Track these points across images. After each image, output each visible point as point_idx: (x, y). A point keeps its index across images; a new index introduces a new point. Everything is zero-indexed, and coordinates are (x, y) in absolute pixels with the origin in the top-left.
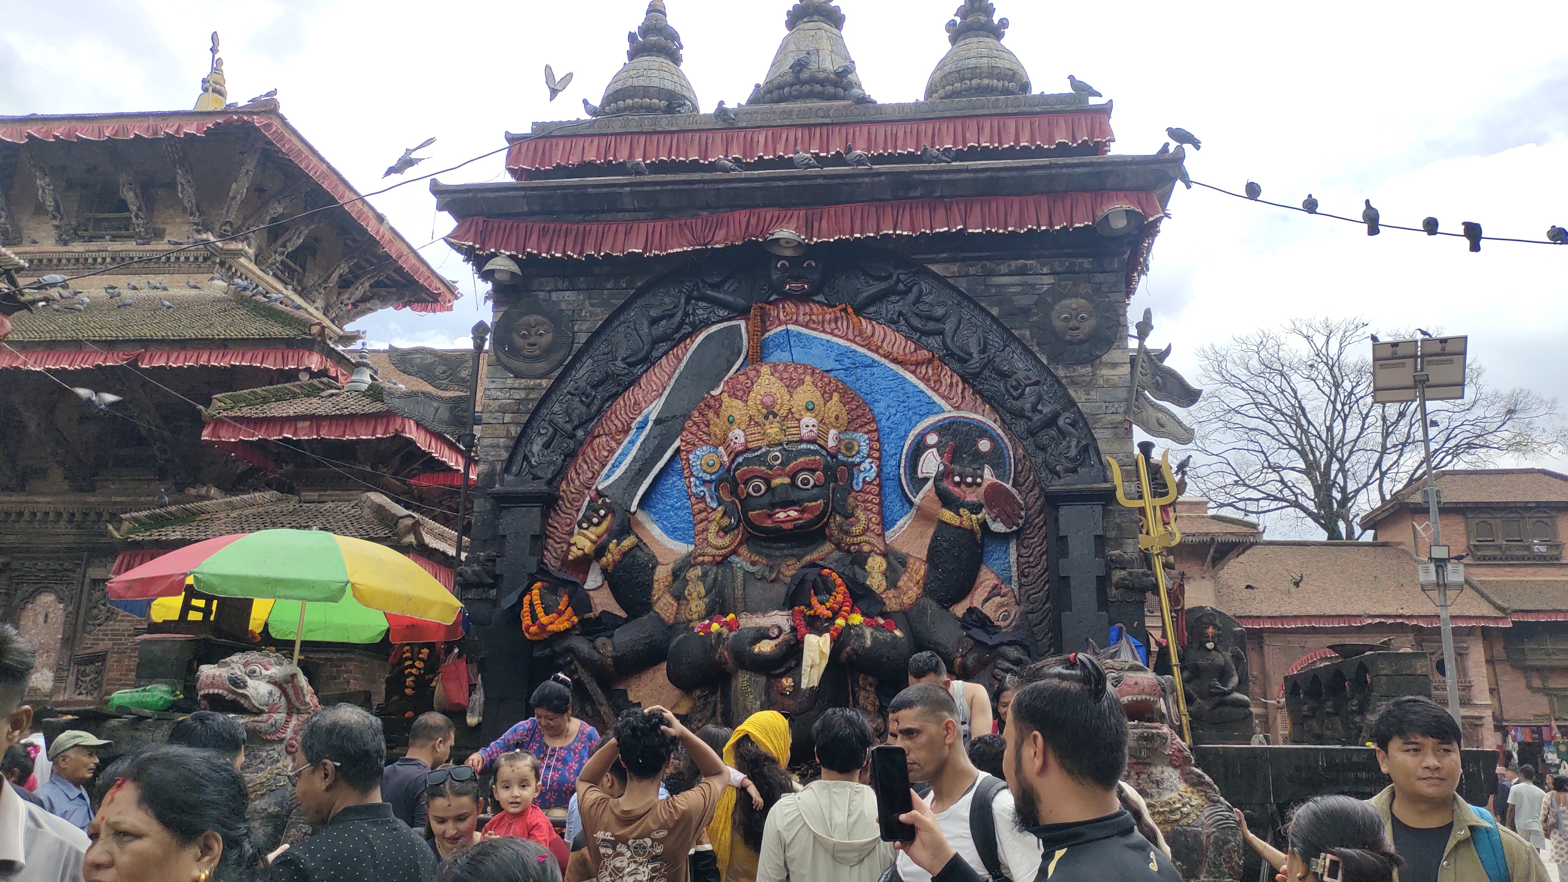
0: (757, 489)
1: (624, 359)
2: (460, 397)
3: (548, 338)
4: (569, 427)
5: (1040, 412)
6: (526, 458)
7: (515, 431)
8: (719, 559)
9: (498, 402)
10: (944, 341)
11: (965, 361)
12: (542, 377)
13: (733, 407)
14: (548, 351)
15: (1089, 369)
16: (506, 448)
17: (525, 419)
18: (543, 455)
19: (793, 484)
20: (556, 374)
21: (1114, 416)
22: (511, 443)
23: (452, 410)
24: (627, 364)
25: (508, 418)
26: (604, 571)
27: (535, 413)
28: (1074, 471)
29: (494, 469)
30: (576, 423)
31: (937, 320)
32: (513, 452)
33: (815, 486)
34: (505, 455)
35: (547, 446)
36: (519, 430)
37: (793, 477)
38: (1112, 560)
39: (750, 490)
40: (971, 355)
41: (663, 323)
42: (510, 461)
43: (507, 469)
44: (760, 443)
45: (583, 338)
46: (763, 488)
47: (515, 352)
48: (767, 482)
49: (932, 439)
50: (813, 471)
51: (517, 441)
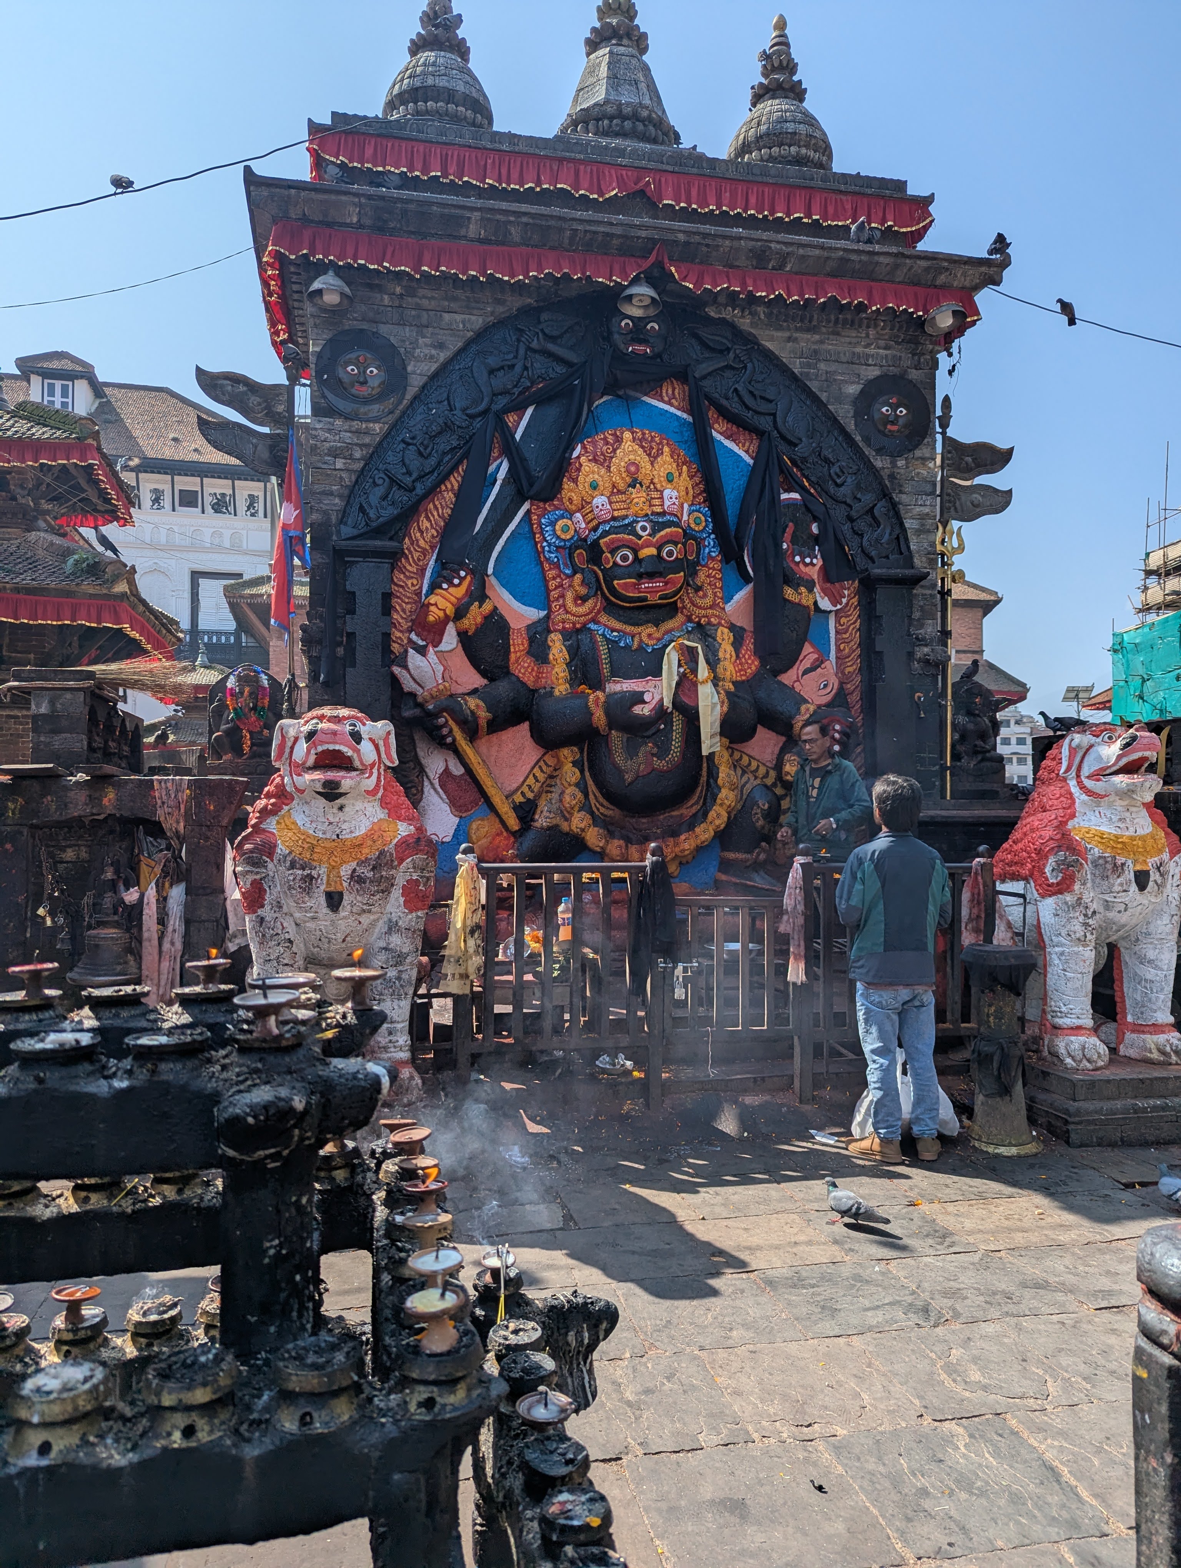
0: (625, 558)
1: (464, 410)
2: (278, 434)
4: (408, 480)
5: (860, 500)
6: (362, 509)
7: (348, 479)
8: (578, 626)
9: (327, 445)
10: (775, 422)
11: (796, 445)
12: (376, 420)
13: (593, 473)
14: (381, 392)
15: (904, 462)
16: (340, 496)
17: (359, 466)
18: (382, 508)
19: (659, 556)
20: (391, 419)
21: (922, 508)
22: (346, 492)
23: (272, 448)
24: (467, 415)
25: (340, 464)
26: (462, 633)
27: (368, 460)
28: (887, 557)
29: (329, 519)
30: (415, 475)
31: (771, 401)
32: (349, 501)
33: (677, 558)
34: (340, 504)
35: (384, 498)
36: (354, 478)
37: (659, 549)
38: (917, 638)
39: (618, 559)
40: (800, 440)
41: (501, 374)
42: (345, 511)
43: (342, 521)
44: (624, 512)
45: (418, 381)
46: (631, 557)
47: (343, 389)
48: (635, 552)
50: (675, 544)
51: (352, 490)
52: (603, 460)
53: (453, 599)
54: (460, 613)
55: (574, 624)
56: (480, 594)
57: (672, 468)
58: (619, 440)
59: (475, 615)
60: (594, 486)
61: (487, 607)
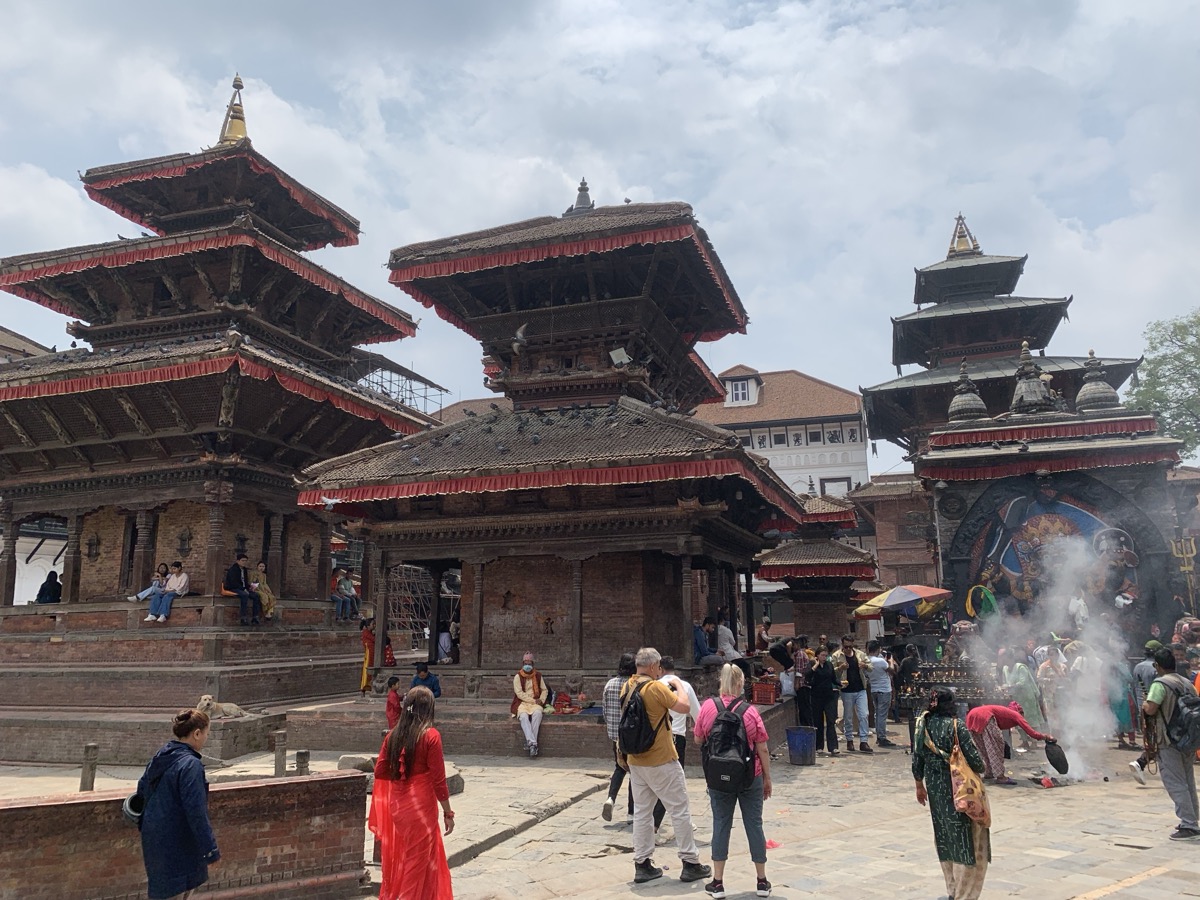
3: (957, 507)
6: (956, 546)
7: (952, 538)
9: (944, 528)
10: (1102, 502)
11: (1112, 509)
12: (959, 519)
13: (1032, 530)
14: (959, 510)
15: (1157, 512)
16: (949, 543)
17: (954, 534)
18: (963, 545)
20: (963, 518)
21: (1167, 528)
24: (988, 514)
26: (993, 584)
27: (957, 532)
28: (1154, 547)
32: (952, 544)
34: (949, 546)
35: (963, 542)
38: (1171, 576)
42: (951, 549)
43: (951, 551)
45: (970, 506)
47: (948, 511)
49: (1104, 537)
51: (953, 541)
52: (1037, 526)
54: (992, 577)
56: (998, 570)
57: (1062, 526)
58: (1041, 519)
59: (998, 576)
60: (1033, 535)
61: (1001, 574)
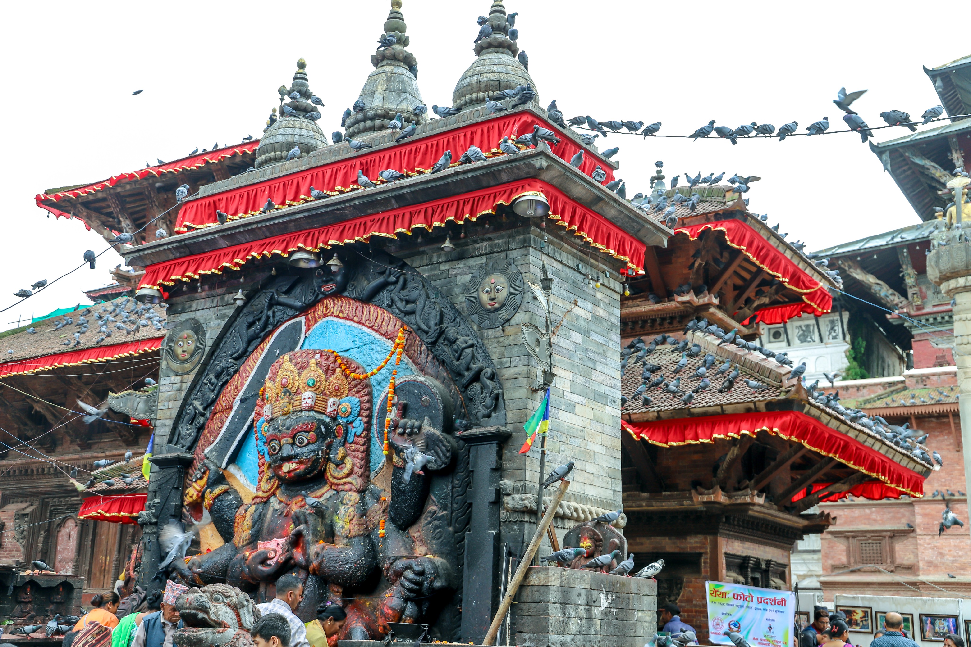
0: (274, 449)
1: (231, 356)
3: (193, 346)
4: (202, 408)
5: (471, 369)
6: (180, 432)
8: (264, 500)
9: (167, 394)
10: (416, 318)
11: (427, 333)
12: (188, 374)
13: (269, 388)
14: (192, 355)
16: (170, 426)
17: (180, 404)
18: (187, 429)
19: (294, 443)
20: (196, 370)
21: (515, 369)
22: (172, 423)
24: (233, 359)
25: (171, 405)
28: (489, 416)
29: (162, 442)
31: (412, 302)
32: (173, 429)
33: (309, 443)
34: (170, 431)
35: (190, 422)
36: (177, 412)
37: (294, 438)
38: (501, 489)
39: (271, 449)
41: (255, 326)
42: (172, 435)
43: (170, 441)
44: (278, 414)
45: (210, 344)
46: (278, 448)
47: (177, 357)
48: (280, 443)
50: (307, 432)
53: (198, 488)
55: (262, 498)
56: (213, 483)
57: (316, 374)
60: (267, 398)
